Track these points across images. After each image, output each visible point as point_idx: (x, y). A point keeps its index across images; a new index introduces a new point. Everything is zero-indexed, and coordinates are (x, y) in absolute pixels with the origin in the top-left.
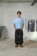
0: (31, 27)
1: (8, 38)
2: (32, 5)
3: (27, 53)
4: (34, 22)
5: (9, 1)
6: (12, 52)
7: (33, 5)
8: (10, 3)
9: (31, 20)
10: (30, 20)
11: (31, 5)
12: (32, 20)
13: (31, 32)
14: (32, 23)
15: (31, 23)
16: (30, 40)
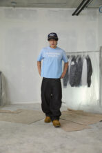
0: (73, 74)
1: (8, 104)
2: (76, 13)
3: (61, 145)
4: (80, 59)
5: (13, 2)
6: (21, 143)
7: (77, 15)
8: (14, 7)
9: (73, 54)
10: (70, 55)
11: (73, 15)
12: (76, 55)
13: (72, 86)
14: (75, 62)
15: (73, 63)
16: (70, 108)
